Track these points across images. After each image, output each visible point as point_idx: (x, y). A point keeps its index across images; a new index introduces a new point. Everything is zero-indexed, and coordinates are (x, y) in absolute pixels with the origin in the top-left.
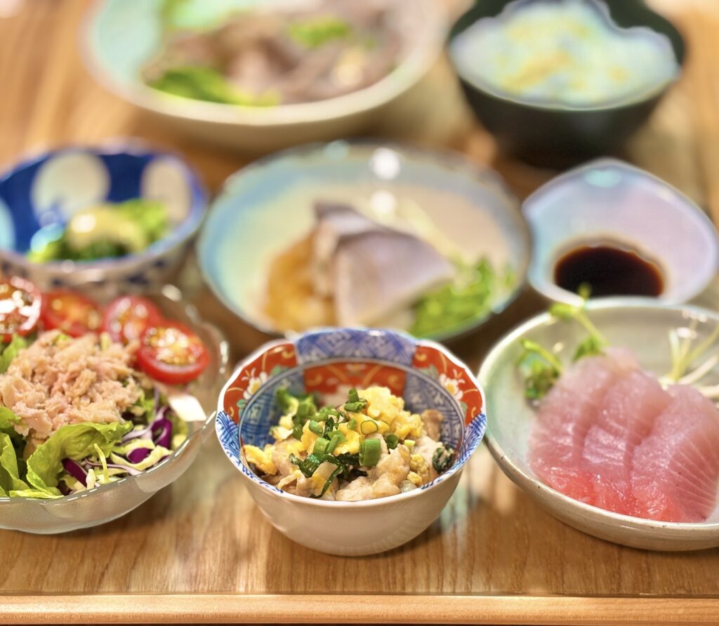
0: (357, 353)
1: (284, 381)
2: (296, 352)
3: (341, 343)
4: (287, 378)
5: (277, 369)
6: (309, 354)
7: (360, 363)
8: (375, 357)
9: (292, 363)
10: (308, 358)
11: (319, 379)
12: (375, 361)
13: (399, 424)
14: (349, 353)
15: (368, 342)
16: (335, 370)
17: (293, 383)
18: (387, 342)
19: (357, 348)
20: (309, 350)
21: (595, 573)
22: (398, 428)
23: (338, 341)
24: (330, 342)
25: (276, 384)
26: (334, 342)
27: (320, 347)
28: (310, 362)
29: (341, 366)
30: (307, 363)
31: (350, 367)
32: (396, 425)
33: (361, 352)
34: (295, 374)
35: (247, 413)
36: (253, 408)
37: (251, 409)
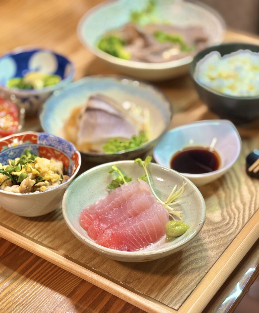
0: (59, 147)
1: (30, 147)
2: (38, 139)
3: (54, 142)
4: (32, 147)
5: (28, 142)
6: (43, 141)
7: (59, 152)
8: (63, 151)
9: (35, 142)
10: (41, 142)
11: (44, 152)
12: (63, 152)
13: (46, 174)
14: (56, 146)
15: (63, 145)
16: (50, 151)
17: (34, 149)
18: (68, 147)
19: (59, 146)
20: (43, 140)
21: (86, 255)
22: (45, 176)
23: (54, 140)
24: (51, 140)
25: (26, 147)
26: (52, 140)
27: (47, 140)
28: (42, 144)
29: (53, 150)
30: (40, 144)
31: (56, 152)
32: (45, 174)
33: (60, 148)
34: (35, 146)
35: (7, 152)
36: (11, 151)
37: (10, 151)
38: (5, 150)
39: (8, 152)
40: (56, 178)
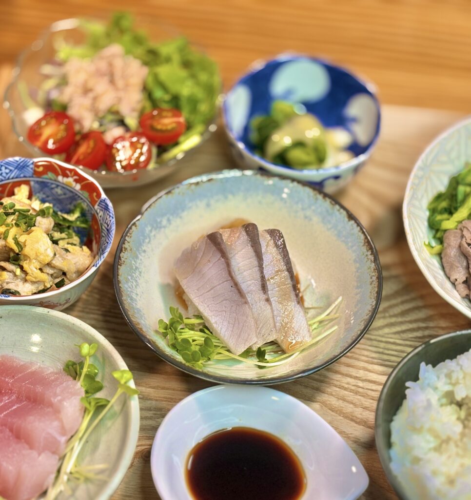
5: (86, 194)
25: (81, 198)
35: (52, 184)
36: (59, 188)
37: (58, 186)
38: (51, 179)
39: (53, 186)
40: (35, 278)
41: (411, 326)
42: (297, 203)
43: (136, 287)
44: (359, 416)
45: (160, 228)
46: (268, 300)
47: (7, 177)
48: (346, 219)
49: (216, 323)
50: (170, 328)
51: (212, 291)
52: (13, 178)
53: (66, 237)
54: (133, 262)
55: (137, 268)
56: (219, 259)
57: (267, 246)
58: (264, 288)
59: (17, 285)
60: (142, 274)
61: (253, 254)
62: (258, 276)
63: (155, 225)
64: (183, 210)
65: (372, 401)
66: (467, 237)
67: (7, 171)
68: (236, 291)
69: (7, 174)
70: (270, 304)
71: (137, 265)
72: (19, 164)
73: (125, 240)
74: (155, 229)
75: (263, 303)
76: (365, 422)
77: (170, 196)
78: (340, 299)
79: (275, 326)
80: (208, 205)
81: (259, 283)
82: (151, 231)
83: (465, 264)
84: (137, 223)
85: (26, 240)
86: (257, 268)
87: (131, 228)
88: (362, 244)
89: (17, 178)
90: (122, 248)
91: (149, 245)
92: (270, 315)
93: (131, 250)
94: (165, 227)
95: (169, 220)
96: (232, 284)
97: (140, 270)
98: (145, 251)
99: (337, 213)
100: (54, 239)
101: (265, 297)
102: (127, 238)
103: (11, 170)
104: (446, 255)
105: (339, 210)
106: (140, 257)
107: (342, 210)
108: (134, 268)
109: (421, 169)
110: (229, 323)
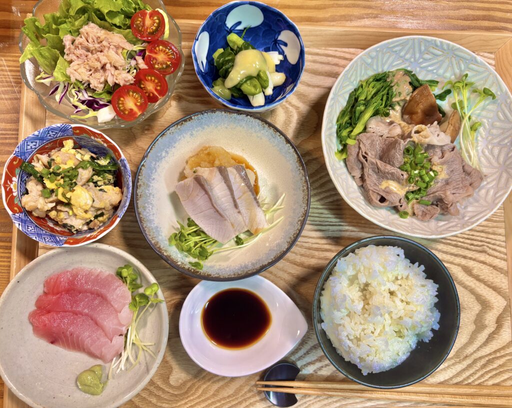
41: (326, 194)
42: (252, 128)
43: (152, 209)
44: (299, 261)
45: (162, 159)
46: (239, 212)
47: (55, 136)
48: (285, 142)
49: (208, 231)
50: (179, 238)
51: (202, 213)
52: (59, 137)
53: (101, 179)
54: (147, 191)
55: (150, 194)
56: (204, 195)
57: (235, 178)
58: (236, 206)
59: (71, 220)
60: (155, 196)
61: (226, 188)
62: (231, 200)
63: (158, 159)
64: (175, 143)
65: (305, 250)
66: (362, 149)
67: (54, 133)
68: (218, 215)
69: (54, 135)
70: (241, 214)
71: (150, 192)
72: (61, 129)
73: (139, 179)
74: (158, 161)
75: (236, 214)
76: (302, 264)
77: (164, 136)
78: (284, 195)
79: (245, 225)
80: (192, 135)
81: (232, 204)
82: (155, 164)
83: (361, 166)
84: (144, 164)
85: (71, 196)
86: (230, 196)
87: (141, 169)
88: (296, 161)
89: (62, 136)
90: (137, 186)
91: (156, 173)
92: (242, 220)
93: (144, 184)
94: (164, 157)
95: (167, 152)
96: (215, 211)
97: (153, 194)
98: (154, 179)
99: (279, 137)
100: (94, 181)
101: (237, 211)
102: (139, 177)
103: (56, 133)
104: (348, 160)
105: (279, 136)
106: (151, 185)
107: (281, 136)
108: (148, 195)
109: (332, 99)
110: (216, 230)
